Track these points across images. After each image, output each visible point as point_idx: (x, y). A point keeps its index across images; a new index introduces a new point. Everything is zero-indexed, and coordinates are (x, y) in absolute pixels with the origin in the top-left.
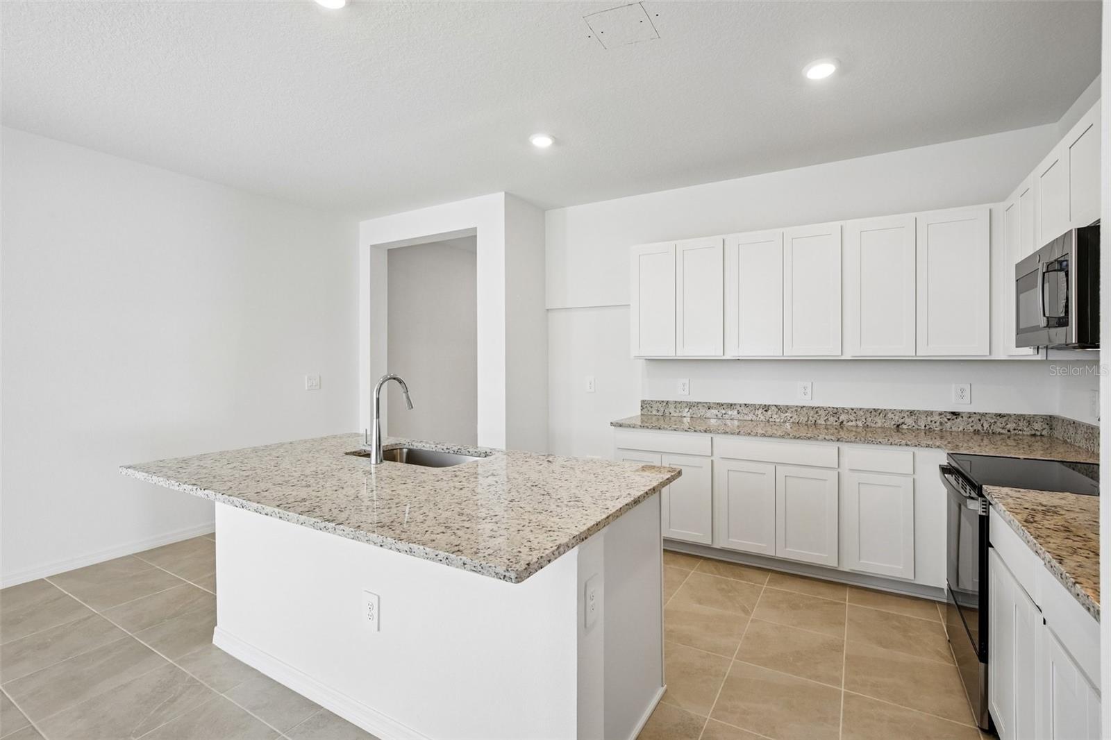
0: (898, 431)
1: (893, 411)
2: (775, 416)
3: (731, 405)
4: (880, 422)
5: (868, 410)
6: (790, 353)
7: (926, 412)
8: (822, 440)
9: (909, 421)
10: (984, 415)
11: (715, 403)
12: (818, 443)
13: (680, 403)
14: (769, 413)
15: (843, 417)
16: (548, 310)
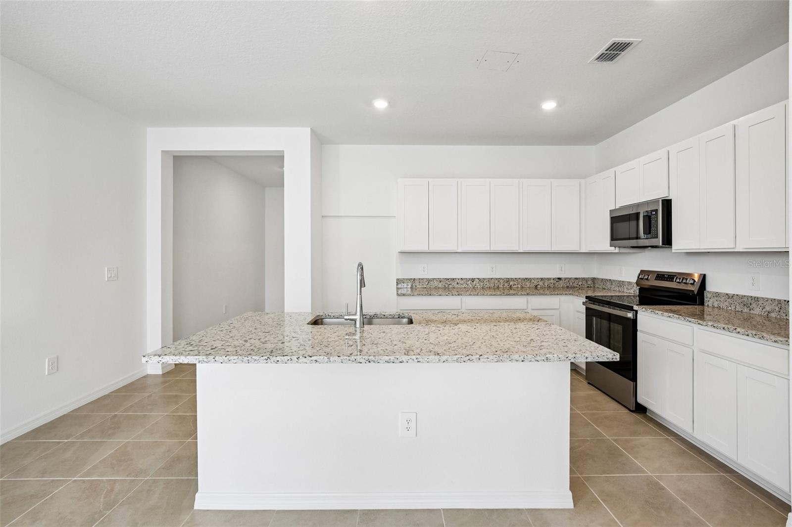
0: (536, 289)
1: (534, 279)
2: (477, 285)
3: (453, 279)
4: (528, 284)
5: (523, 279)
6: (495, 248)
7: (548, 278)
8: (520, 295)
9: (541, 283)
10: (570, 279)
11: (443, 279)
12: (518, 296)
13: (422, 279)
14: (475, 282)
15: (511, 283)
16: (323, 216)
